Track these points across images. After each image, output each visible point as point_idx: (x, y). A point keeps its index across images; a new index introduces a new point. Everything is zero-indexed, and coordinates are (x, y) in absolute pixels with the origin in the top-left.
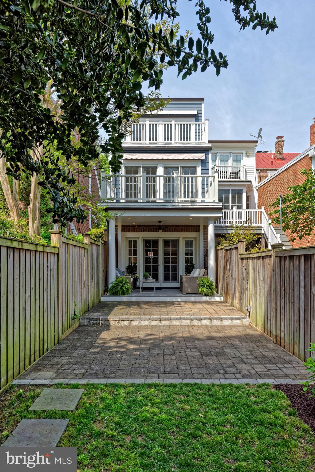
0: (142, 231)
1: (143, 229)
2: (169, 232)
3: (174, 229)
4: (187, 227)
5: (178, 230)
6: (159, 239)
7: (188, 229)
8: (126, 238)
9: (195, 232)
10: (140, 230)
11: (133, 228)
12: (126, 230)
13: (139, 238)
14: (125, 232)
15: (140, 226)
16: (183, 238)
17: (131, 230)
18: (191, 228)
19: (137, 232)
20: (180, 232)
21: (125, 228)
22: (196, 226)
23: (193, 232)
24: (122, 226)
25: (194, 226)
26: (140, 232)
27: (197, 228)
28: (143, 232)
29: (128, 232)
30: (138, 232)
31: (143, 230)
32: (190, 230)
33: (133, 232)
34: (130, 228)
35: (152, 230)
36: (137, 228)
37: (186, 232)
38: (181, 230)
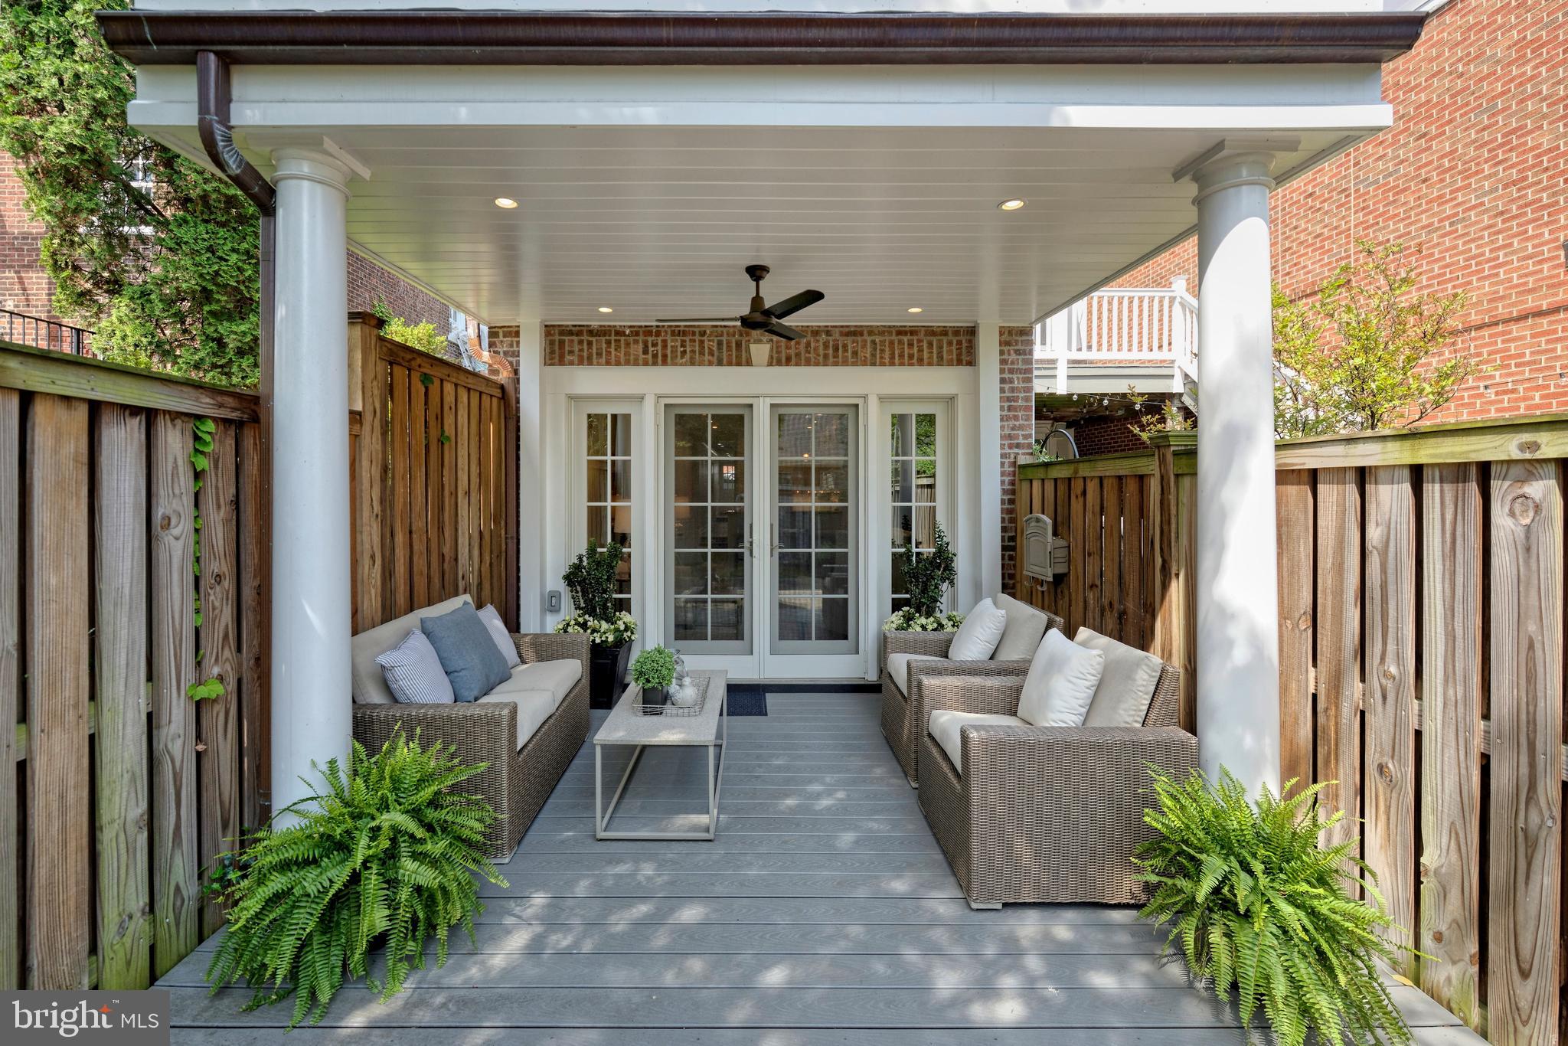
0: (655, 356)
1: (665, 346)
2: (808, 363)
3: (836, 349)
4: (905, 339)
5: (855, 353)
6: (751, 406)
7: (911, 345)
8: (571, 397)
9: (950, 363)
10: (646, 352)
11: (608, 343)
12: (571, 352)
13: (641, 398)
14: (562, 362)
15: (648, 331)
16: (883, 399)
17: (599, 354)
18: (930, 344)
19: (627, 363)
20: (864, 364)
21: (562, 343)
22: (957, 332)
23: (940, 362)
24: (549, 330)
25: (944, 332)
26: (646, 363)
27: (959, 343)
28: (665, 363)
29: (581, 363)
30: (636, 363)
31: (665, 356)
32: (921, 350)
33: (608, 363)
34: (590, 343)
35: (711, 353)
36: (628, 344)
37: (902, 364)
38: (873, 355)
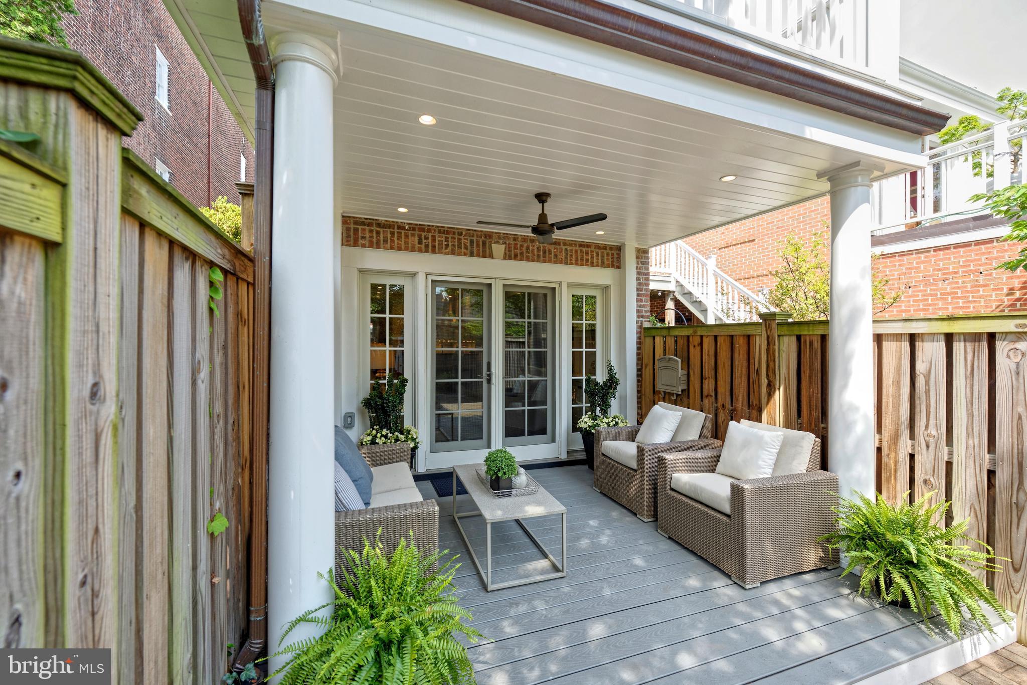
0: (427, 246)
1: (434, 240)
2: (528, 259)
3: (545, 252)
4: (584, 249)
5: (556, 256)
6: (490, 285)
7: (587, 253)
8: (361, 271)
9: (608, 266)
10: (420, 242)
11: (392, 234)
12: (363, 238)
13: (414, 275)
14: (356, 244)
15: (422, 228)
16: (571, 285)
17: (385, 241)
18: (598, 254)
19: (407, 249)
20: (561, 263)
21: (356, 230)
22: (612, 247)
23: (603, 265)
24: (346, 219)
25: (605, 247)
26: (420, 251)
27: (613, 255)
28: (434, 251)
29: (371, 246)
30: (413, 250)
31: (434, 247)
32: (592, 257)
33: (392, 248)
34: (378, 233)
35: (466, 248)
36: (407, 236)
37: (582, 265)
38: (566, 258)
